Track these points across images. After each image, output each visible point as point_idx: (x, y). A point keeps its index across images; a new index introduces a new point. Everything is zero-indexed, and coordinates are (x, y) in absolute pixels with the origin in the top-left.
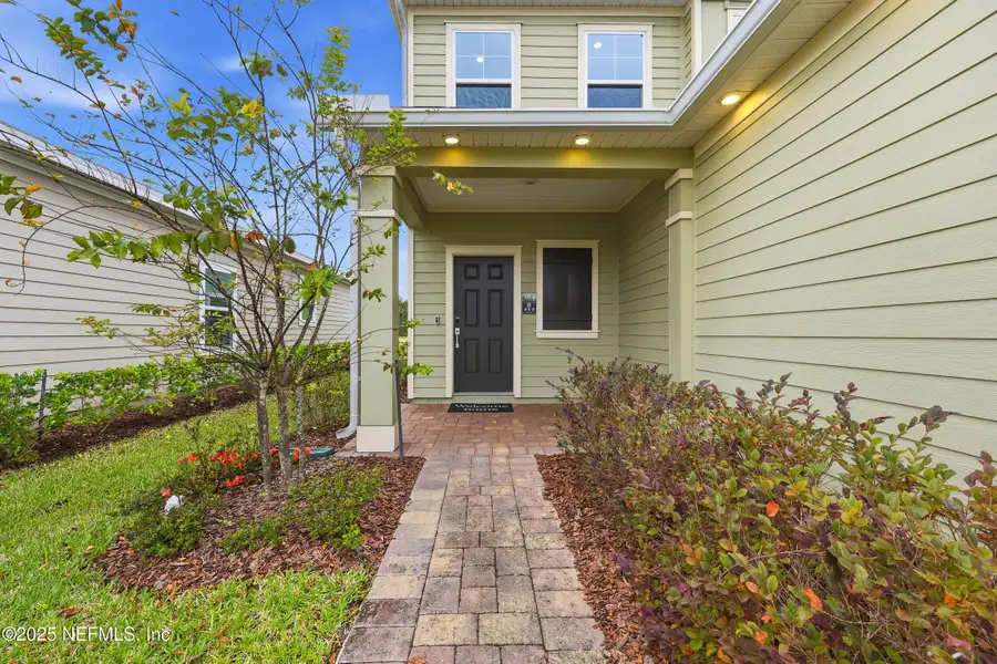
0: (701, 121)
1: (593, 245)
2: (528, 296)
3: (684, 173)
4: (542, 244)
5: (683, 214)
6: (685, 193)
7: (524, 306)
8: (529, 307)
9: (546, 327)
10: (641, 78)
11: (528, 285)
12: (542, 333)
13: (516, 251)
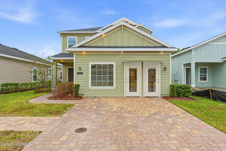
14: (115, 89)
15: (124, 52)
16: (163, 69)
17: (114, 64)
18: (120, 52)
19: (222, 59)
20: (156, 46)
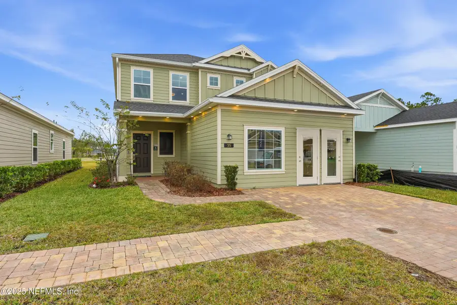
0: (189, 117)
1: (173, 132)
2: (155, 145)
3: (188, 124)
4: (159, 131)
5: (188, 132)
6: (189, 128)
7: (154, 148)
8: (155, 149)
9: (160, 154)
10: (186, 87)
11: (155, 142)
12: (159, 156)
13: (152, 133)
14: (284, 173)
15: (299, 111)
16: (345, 140)
17: (282, 130)
18: (293, 110)
19: (374, 127)
20: (337, 105)
